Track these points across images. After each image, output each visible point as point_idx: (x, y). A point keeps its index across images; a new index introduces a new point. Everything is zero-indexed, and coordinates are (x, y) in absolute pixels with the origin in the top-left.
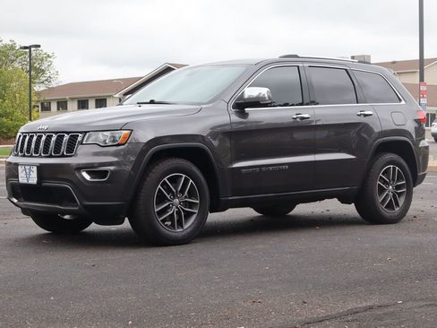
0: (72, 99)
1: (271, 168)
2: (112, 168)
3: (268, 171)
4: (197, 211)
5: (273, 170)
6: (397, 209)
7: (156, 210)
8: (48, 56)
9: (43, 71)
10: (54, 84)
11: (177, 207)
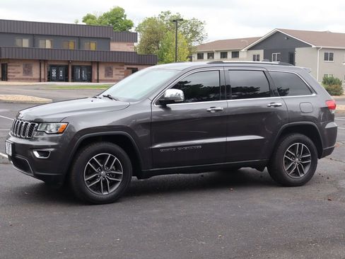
0: (217, 51)
1: (186, 148)
2: (52, 150)
3: (184, 150)
4: (120, 180)
5: (188, 150)
6: (302, 175)
7: (85, 180)
8: (201, 23)
9: (198, 33)
10: (205, 42)
11: (104, 177)
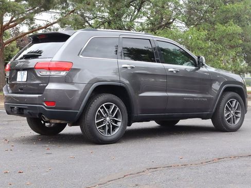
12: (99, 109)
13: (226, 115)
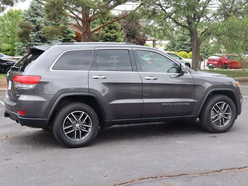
12: (68, 117)
13: (213, 117)
